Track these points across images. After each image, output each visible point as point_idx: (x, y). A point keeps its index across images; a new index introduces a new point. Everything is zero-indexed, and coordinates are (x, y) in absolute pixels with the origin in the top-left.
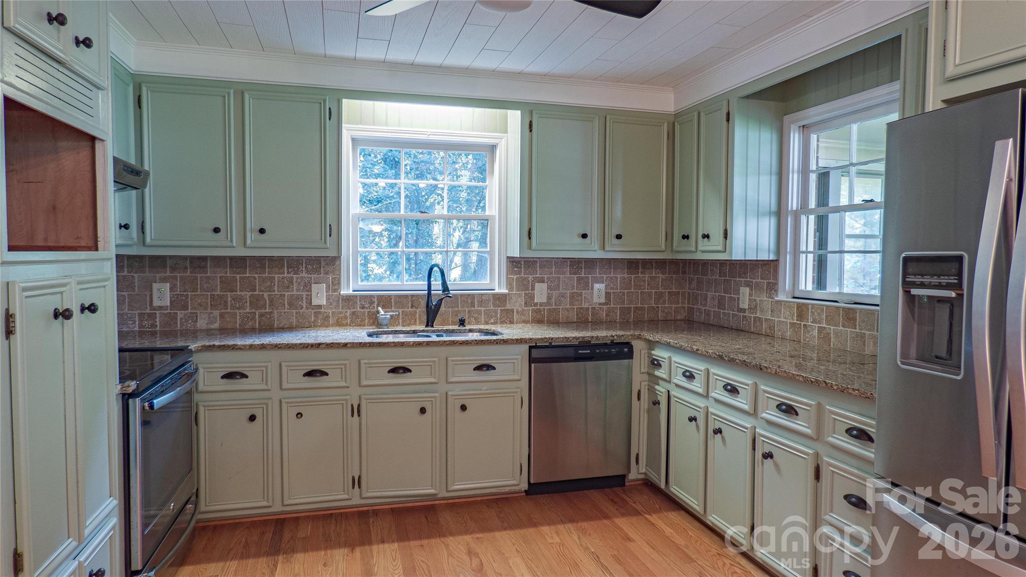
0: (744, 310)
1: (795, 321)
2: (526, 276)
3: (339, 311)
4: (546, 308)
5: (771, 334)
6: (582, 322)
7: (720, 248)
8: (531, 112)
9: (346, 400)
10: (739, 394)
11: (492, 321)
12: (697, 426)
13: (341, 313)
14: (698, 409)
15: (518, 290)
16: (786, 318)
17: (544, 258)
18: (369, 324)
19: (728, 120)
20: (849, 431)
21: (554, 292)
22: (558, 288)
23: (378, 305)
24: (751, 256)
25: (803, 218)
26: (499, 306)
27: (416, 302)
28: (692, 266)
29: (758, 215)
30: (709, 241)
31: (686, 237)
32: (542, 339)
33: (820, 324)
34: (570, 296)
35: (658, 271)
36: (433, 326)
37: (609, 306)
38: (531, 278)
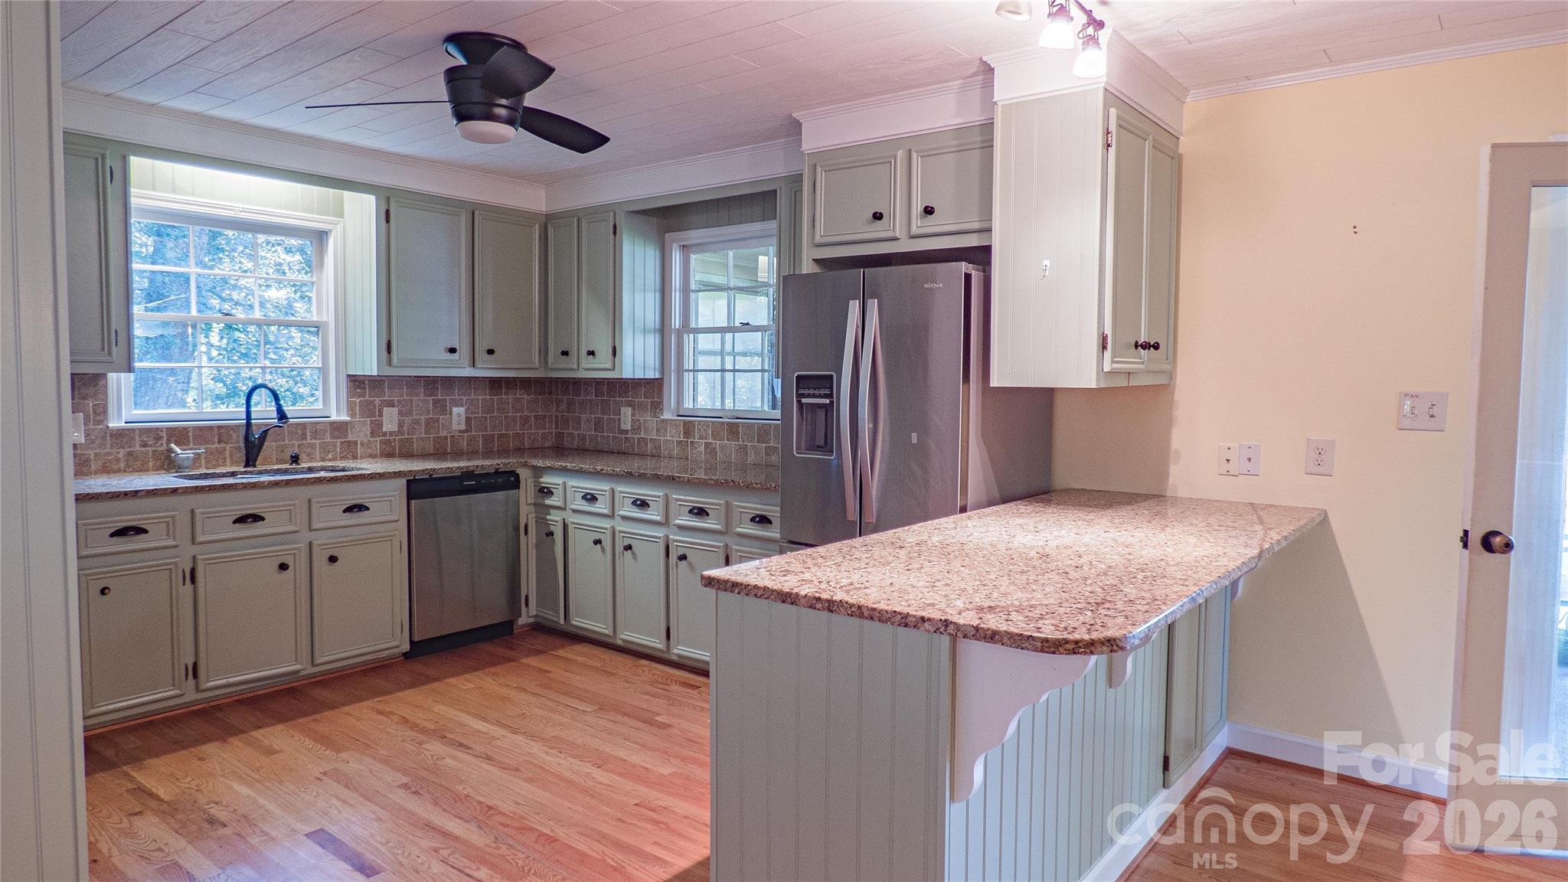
0: (626, 432)
1: (682, 439)
2: (372, 399)
3: (105, 451)
4: (397, 438)
5: (657, 455)
6: (440, 454)
7: (609, 366)
8: (388, 199)
9: (175, 563)
10: (649, 507)
11: (330, 456)
12: (603, 549)
13: (109, 454)
14: (603, 531)
15: (362, 416)
16: (673, 436)
17: (393, 376)
18: (155, 468)
19: (615, 233)
20: (753, 520)
21: (407, 418)
22: (410, 413)
23: (169, 441)
24: (639, 375)
25: (685, 336)
26: (338, 438)
27: (224, 434)
28: (560, 386)
29: (645, 331)
30: (595, 358)
31: (565, 353)
32: (423, 470)
33: (707, 439)
34: (425, 423)
35: (523, 391)
36: (255, 466)
37: (469, 433)
38: (377, 401)
